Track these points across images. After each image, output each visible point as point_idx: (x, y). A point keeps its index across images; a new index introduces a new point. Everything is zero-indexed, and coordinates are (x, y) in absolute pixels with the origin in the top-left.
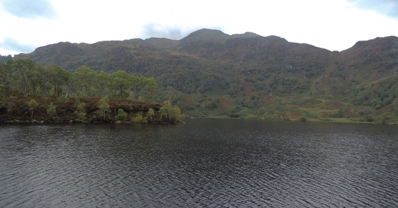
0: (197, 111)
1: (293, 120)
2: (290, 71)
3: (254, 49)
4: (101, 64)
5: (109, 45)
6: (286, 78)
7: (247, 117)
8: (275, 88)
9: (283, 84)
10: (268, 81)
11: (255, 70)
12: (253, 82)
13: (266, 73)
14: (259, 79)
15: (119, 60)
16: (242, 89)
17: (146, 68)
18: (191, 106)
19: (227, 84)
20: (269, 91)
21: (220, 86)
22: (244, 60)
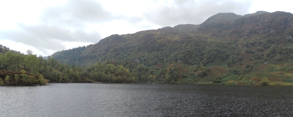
0: (189, 79)
1: (272, 84)
2: (289, 41)
3: (258, 25)
4: (135, 47)
5: (144, 34)
6: (284, 48)
7: (226, 83)
8: (272, 57)
9: (281, 53)
10: (267, 52)
11: (256, 43)
12: (253, 53)
13: (266, 44)
14: (259, 50)
15: (146, 43)
16: (241, 60)
17: (164, 48)
18: (185, 75)
19: (228, 56)
20: (266, 60)
21: (221, 58)
22: (248, 35)
